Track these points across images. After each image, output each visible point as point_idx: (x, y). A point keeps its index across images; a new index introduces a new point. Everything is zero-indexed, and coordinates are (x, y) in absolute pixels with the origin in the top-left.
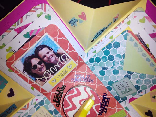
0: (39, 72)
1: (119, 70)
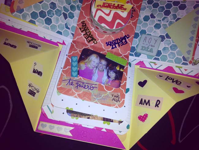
1: (162, 27)
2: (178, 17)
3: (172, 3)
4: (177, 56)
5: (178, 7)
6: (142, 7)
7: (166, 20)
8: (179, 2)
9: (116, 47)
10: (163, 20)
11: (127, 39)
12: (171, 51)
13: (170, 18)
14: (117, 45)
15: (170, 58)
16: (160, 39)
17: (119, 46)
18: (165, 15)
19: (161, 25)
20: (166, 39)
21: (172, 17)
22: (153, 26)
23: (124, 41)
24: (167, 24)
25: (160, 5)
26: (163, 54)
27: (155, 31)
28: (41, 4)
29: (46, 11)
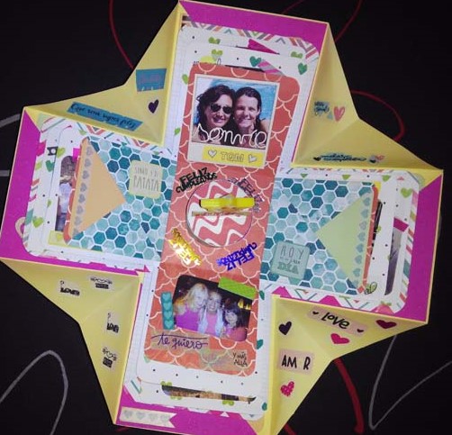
0: (212, 120)
1: (309, 229)
2: (335, 210)
3: (323, 184)
4: (337, 279)
5: (334, 191)
6: (274, 192)
7: (315, 215)
8: (335, 182)
9: (235, 266)
10: (311, 215)
11: (253, 251)
12: (327, 271)
13: (321, 211)
14: (236, 263)
15: (326, 282)
16: (308, 249)
17: (240, 264)
18: (313, 207)
19: (308, 224)
20: (318, 250)
21: (326, 210)
22: (295, 227)
23: (248, 254)
24: (317, 222)
25: (304, 189)
26: (314, 276)
27: (298, 236)
28: (107, 219)
29: (116, 228)
